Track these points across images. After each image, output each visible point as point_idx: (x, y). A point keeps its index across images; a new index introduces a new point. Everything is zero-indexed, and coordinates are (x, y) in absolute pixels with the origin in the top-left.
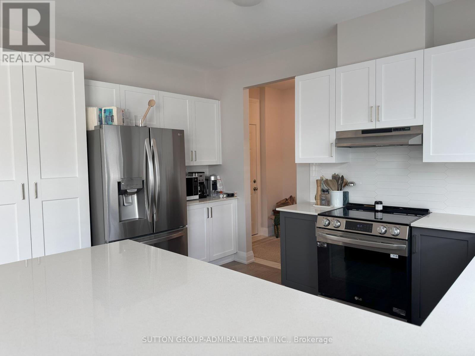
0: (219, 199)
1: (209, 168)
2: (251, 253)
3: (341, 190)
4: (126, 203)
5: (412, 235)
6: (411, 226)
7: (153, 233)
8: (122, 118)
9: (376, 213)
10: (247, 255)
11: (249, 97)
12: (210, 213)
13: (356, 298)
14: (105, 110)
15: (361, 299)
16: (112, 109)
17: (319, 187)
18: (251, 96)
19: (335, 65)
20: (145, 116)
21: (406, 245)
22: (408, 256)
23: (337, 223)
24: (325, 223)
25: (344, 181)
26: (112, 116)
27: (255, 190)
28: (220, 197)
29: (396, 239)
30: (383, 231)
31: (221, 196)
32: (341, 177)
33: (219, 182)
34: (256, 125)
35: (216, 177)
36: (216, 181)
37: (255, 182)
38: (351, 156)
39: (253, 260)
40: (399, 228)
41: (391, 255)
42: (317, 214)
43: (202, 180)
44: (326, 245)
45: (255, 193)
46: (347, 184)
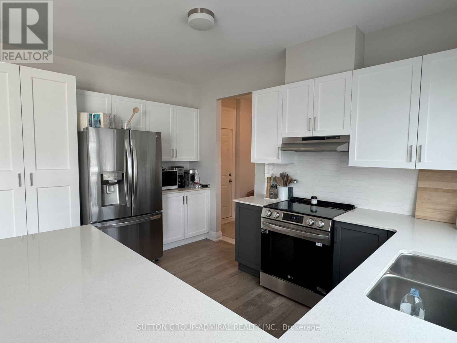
0: (195, 189)
1: (190, 164)
2: (220, 233)
3: (286, 186)
4: (109, 191)
5: (335, 227)
6: (334, 220)
7: (132, 216)
8: (108, 121)
9: (312, 206)
10: (216, 235)
11: (222, 106)
12: (185, 200)
13: (289, 277)
14: (94, 115)
15: (292, 278)
16: (100, 115)
17: (269, 183)
18: (223, 105)
19: (283, 83)
20: (130, 121)
21: (329, 236)
22: (330, 245)
23: (276, 214)
24: (268, 214)
25: (289, 178)
26: (100, 120)
27: (230, 181)
28: (195, 187)
29: (321, 230)
30: (311, 223)
31: (197, 186)
32: (286, 175)
33: (196, 175)
34: (232, 129)
35: (195, 171)
36: (194, 174)
37: (230, 175)
38: (296, 158)
39: (221, 238)
40: (324, 221)
41: (317, 243)
42: (262, 206)
43: (182, 173)
44: (267, 232)
45: (230, 184)
46: (291, 181)
